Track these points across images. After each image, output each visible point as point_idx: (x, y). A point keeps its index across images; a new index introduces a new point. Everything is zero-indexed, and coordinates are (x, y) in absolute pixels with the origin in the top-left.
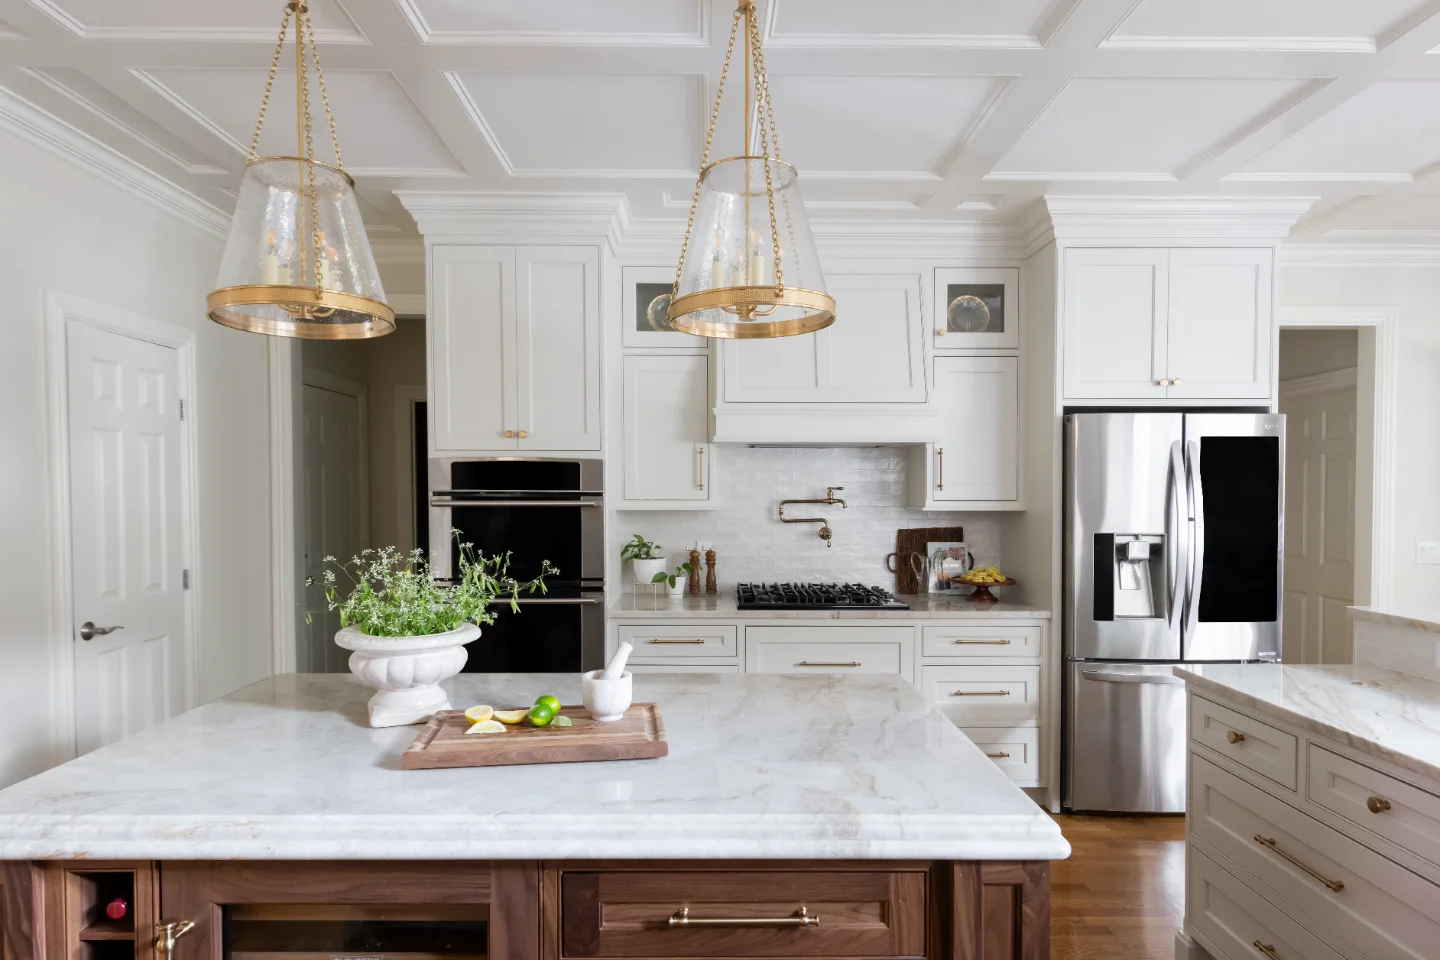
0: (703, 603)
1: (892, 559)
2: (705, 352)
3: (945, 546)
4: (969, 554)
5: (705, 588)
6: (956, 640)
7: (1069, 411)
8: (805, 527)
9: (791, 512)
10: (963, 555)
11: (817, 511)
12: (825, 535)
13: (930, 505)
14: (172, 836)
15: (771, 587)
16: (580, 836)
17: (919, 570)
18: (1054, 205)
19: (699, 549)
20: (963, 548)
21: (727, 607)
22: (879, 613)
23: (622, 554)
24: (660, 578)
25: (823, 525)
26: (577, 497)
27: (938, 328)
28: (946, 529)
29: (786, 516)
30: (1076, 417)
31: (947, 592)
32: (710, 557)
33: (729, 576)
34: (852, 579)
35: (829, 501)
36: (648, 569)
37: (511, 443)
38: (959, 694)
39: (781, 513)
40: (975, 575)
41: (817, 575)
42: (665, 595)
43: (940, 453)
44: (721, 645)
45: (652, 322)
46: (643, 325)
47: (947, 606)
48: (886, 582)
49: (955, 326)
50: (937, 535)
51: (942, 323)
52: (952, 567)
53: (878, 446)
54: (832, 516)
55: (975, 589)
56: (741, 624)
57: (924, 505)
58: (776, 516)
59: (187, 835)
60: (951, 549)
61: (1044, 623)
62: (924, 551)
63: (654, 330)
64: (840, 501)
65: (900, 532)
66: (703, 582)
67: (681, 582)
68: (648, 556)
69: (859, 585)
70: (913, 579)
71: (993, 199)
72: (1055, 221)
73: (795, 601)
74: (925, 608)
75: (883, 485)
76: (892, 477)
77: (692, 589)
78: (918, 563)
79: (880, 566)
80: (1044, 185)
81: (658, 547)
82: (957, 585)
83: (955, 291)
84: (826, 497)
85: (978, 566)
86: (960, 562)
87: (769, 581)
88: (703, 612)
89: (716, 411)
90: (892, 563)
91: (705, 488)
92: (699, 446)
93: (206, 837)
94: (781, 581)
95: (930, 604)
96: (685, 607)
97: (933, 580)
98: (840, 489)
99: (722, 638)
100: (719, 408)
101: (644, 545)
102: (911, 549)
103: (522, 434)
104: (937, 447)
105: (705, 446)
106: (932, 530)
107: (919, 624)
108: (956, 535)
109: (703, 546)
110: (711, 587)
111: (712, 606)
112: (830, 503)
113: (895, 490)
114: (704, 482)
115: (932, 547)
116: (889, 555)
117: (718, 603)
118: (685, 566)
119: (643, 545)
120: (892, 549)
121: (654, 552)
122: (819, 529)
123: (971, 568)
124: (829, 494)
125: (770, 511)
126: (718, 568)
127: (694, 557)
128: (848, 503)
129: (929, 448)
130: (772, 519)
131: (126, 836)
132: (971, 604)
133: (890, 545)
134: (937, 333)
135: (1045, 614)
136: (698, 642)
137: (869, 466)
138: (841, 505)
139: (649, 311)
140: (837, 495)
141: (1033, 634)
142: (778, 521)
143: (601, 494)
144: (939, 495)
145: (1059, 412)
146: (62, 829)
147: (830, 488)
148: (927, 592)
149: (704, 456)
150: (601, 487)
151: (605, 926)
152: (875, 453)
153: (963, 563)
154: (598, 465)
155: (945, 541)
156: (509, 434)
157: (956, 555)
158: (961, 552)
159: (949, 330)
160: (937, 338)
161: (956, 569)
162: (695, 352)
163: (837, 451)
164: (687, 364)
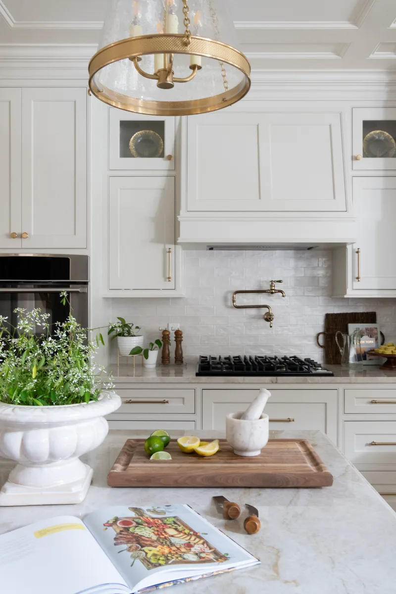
0: (172, 371)
1: (321, 337)
2: (173, 173)
3: (363, 326)
4: (381, 334)
5: (174, 359)
6: (371, 400)
8: (253, 312)
9: (242, 300)
10: (377, 334)
11: (261, 300)
12: (268, 318)
13: (350, 293)
15: (226, 358)
17: (342, 346)
19: (170, 330)
20: (376, 328)
21: (190, 374)
22: (309, 379)
23: (109, 333)
24: (136, 351)
25: (266, 310)
26: (67, 285)
27: (355, 154)
28: (362, 314)
29: (237, 304)
31: (364, 362)
32: (178, 334)
33: (193, 350)
34: (289, 352)
35: (271, 292)
36: (129, 343)
37: (16, 243)
38: (373, 444)
39: (234, 301)
40: (385, 349)
41: (263, 350)
42: (143, 365)
43: (358, 252)
44: (182, 405)
45: (133, 151)
46: (125, 153)
47: (364, 373)
48: (316, 355)
49: (368, 153)
50: (356, 318)
51: (359, 150)
52: (367, 343)
53: (310, 248)
54: (274, 303)
55: (385, 360)
56: (199, 387)
57: (346, 294)
58: (230, 303)
60: (367, 329)
62: (346, 331)
63: (134, 157)
64: (280, 291)
65: (328, 316)
66: (172, 355)
67: (154, 354)
68: (130, 334)
69: (295, 357)
70: (338, 353)
73: (242, 369)
74: (346, 374)
75: (314, 279)
76: (321, 273)
77: (164, 360)
78: (341, 339)
79: (312, 342)
81: (137, 327)
82: (372, 357)
83: (368, 126)
84: (269, 289)
85: (388, 342)
86: (374, 339)
87: (224, 354)
88: (172, 378)
89: (180, 218)
90: (321, 340)
91: (172, 280)
92: (168, 246)
94: (233, 354)
95: (351, 372)
96: (158, 374)
97: (353, 353)
98: (280, 281)
99: (183, 398)
100: (183, 216)
101: (126, 326)
102: (335, 329)
103: (24, 236)
104: (356, 247)
105: (172, 246)
106: (352, 314)
107: (341, 387)
108: (370, 318)
109: (173, 327)
110: (179, 359)
111: (179, 373)
112: (272, 293)
113: (323, 282)
114: (172, 275)
115: (352, 327)
116: (319, 334)
117: (184, 371)
118: (158, 342)
119: (124, 325)
120: (321, 330)
121: (133, 331)
122: (264, 313)
123: (382, 344)
124: (271, 286)
125: (225, 299)
126: (184, 344)
127: (165, 335)
128: (286, 293)
129: (349, 247)
130: (227, 307)
132: (382, 372)
133: (319, 325)
134: (354, 158)
136: (164, 402)
137: (302, 264)
138: (280, 294)
139: (131, 143)
140: (278, 287)
142: (231, 307)
143: (86, 283)
144: (357, 285)
147: (272, 281)
148: (348, 363)
149: (172, 255)
150: (86, 274)
152: (308, 254)
153: (376, 339)
154: (84, 260)
155: (363, 322)
156: (13, 236)
157: (371, 333)
158: (375, 331)
159: (364, 157)
160: (355, 162)
161: (371, 344)
162: (166, 173)
163: (278, 253)
164: (159, 183)
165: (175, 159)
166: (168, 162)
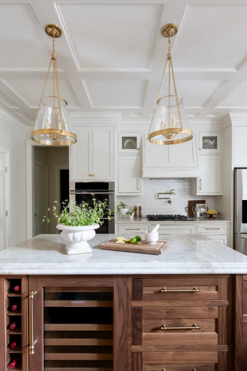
0: (138, 220)
1: (187, 208)
2: (139, 154)
3: (201, 205)
4: (207, 207)
6: (206, 228)
7: (235, 169)
8: (164, 200)
9: (161, 196)
11: (167, 196)
12: (170, 202)
13: (198, 194)
14: (33, 269)
16: (139, 268)
17: (194, 211)
18: (232, 115)
19: (137, 206)
21: (145, 221)
22: (186, 221)
24: (128, 213)
25: (169, 199)
26: (108, 191)
27: (200, 148)
28: (201, 201)
29: (159, 197)
30: (238, 170)
31: (202, 216)
32: (140, 208)
33: (144, 213)
34: (177, 214)
35: (171, 193)
36: (124, 211)
37: (91, 178)
39: (158, 197)
40: (209, 212)
41: (168, 213)
42: (128, 218)
44: (145, 230)
45: (126, 147)
46: (123, 147)
47: (202, 220)
48: (185, 214)
49: (204, 147)
50: (199, 202)
51: (201, 146)
52: (203, 210)
53: (184, 179)
54: (171, 197)
55: (209, 216)
56: (150, 224)
57: (196, 194)
58: (157, 197)
59: (37, 268)
60: (202, 206)
61: (229, 224)
62: (195, 206)
63: (126, 149)
64: (174, 193)
65: (189, 201)
66: (138, 214)
67: (133, 214)
68: (124, 207)
69: (179, 215)
70: (193, 214)
71: (216, 114)
72: (232, 120)
73: (160, 219)
75: (184, 189)
76: (187, 187)
77: (135, 216)
78: (194, 209)
79: (184, 210)
80: (229, 110)
81: (126, 205)
82: (204, 215)
83: (204, 138)
85: (210, 210)
87: (155, 214)
88: (138, 221)
89: (143, 169)
90: (187, 210)
91: (140, 189)
92: (138, 179)
93: (41, 269)
94: (158, 214)
95: (198, 220)
96: (134, 220)
97: (198, 214)
98: (174, 190)
99: (145, 228)
101: (123, 205)
102: (192, 206)
103: (94, 175)
104: (200, 179)
105: (139, 179)
106: (197, 200)
107: (196, 224)
108: (203, 202)
110: (140, 216)
111: (140, 220)
113: (187, 190)
115: (197, 205)
116: (186, 208)
117: (142, 220)
118: (134, 210)
120: (187, 206)
121: (125, 207)
122: (168, 201)
123: (207, 211)
125: (155, 196)
126: (142, 211)
127: (136, 208)
128: (175, 194)
129: (198, 179)
131: (21, 269)
132: (207, 219)
133: (186, 204)
134: (200, 149)
135: (229, 222)
136: (139, 229)
137: (181, 184)
138: (174, 194)
139: (125, 144)
140: (173, 192)
141: (226, 227)
142: (157, 199)
143: (114, 191)
144: (200, 191)
145: (233, 169)
146: (4, 267)
147: (171, 190)
148: (197, 217)
149: (139, 181)
150: (114, 189)
151: (144, 292)
152: (183, 181)
153: (206, 209)
154: (113, 183)
155: (201, 203)
156: (90, 175)
157: (204, 207)
158: (205, 206)
159: (203, 148)
160: (200, 150)
161: (203, 211)
162: (137, 154)
163: (173, 180)
164: (135, 157)
165: (140, 150)
166: (138, 150)
